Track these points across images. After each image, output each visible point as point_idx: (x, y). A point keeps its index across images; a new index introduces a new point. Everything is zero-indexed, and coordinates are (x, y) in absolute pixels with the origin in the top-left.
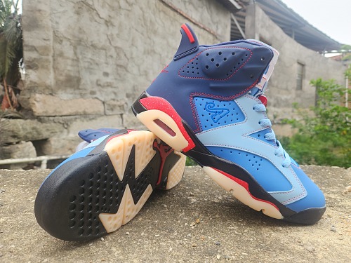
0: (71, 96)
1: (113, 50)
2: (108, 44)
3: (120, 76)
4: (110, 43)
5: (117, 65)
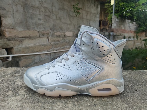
4: (41, 5)
5: (45, 15)
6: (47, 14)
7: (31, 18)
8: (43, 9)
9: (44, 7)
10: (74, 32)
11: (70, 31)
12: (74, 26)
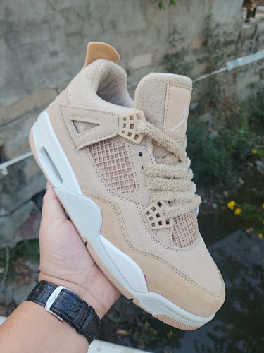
0: (15, 99)
1: (59, 16)
2: (51, 11)
3: (74, 48)
4: (53, 8)
5: (68, 35)
6: (73, 29)
7: (32, 59)
8: (60, 20)
9: (62, 11)
10: (157, 51)
11: (145, 52)
12: (159, 32)
